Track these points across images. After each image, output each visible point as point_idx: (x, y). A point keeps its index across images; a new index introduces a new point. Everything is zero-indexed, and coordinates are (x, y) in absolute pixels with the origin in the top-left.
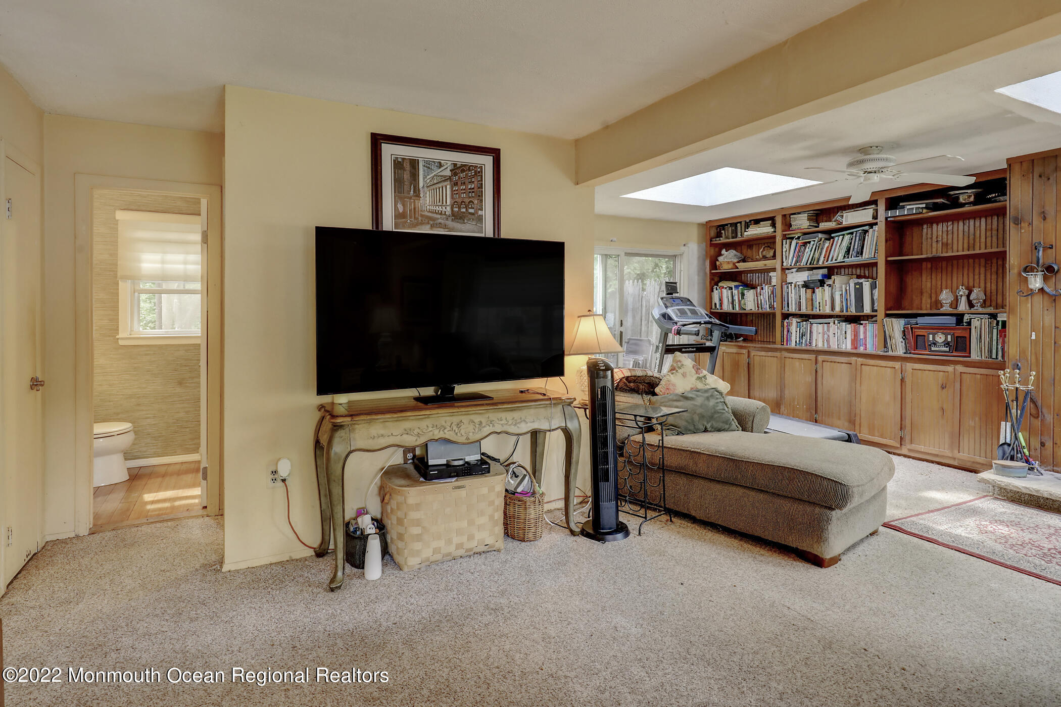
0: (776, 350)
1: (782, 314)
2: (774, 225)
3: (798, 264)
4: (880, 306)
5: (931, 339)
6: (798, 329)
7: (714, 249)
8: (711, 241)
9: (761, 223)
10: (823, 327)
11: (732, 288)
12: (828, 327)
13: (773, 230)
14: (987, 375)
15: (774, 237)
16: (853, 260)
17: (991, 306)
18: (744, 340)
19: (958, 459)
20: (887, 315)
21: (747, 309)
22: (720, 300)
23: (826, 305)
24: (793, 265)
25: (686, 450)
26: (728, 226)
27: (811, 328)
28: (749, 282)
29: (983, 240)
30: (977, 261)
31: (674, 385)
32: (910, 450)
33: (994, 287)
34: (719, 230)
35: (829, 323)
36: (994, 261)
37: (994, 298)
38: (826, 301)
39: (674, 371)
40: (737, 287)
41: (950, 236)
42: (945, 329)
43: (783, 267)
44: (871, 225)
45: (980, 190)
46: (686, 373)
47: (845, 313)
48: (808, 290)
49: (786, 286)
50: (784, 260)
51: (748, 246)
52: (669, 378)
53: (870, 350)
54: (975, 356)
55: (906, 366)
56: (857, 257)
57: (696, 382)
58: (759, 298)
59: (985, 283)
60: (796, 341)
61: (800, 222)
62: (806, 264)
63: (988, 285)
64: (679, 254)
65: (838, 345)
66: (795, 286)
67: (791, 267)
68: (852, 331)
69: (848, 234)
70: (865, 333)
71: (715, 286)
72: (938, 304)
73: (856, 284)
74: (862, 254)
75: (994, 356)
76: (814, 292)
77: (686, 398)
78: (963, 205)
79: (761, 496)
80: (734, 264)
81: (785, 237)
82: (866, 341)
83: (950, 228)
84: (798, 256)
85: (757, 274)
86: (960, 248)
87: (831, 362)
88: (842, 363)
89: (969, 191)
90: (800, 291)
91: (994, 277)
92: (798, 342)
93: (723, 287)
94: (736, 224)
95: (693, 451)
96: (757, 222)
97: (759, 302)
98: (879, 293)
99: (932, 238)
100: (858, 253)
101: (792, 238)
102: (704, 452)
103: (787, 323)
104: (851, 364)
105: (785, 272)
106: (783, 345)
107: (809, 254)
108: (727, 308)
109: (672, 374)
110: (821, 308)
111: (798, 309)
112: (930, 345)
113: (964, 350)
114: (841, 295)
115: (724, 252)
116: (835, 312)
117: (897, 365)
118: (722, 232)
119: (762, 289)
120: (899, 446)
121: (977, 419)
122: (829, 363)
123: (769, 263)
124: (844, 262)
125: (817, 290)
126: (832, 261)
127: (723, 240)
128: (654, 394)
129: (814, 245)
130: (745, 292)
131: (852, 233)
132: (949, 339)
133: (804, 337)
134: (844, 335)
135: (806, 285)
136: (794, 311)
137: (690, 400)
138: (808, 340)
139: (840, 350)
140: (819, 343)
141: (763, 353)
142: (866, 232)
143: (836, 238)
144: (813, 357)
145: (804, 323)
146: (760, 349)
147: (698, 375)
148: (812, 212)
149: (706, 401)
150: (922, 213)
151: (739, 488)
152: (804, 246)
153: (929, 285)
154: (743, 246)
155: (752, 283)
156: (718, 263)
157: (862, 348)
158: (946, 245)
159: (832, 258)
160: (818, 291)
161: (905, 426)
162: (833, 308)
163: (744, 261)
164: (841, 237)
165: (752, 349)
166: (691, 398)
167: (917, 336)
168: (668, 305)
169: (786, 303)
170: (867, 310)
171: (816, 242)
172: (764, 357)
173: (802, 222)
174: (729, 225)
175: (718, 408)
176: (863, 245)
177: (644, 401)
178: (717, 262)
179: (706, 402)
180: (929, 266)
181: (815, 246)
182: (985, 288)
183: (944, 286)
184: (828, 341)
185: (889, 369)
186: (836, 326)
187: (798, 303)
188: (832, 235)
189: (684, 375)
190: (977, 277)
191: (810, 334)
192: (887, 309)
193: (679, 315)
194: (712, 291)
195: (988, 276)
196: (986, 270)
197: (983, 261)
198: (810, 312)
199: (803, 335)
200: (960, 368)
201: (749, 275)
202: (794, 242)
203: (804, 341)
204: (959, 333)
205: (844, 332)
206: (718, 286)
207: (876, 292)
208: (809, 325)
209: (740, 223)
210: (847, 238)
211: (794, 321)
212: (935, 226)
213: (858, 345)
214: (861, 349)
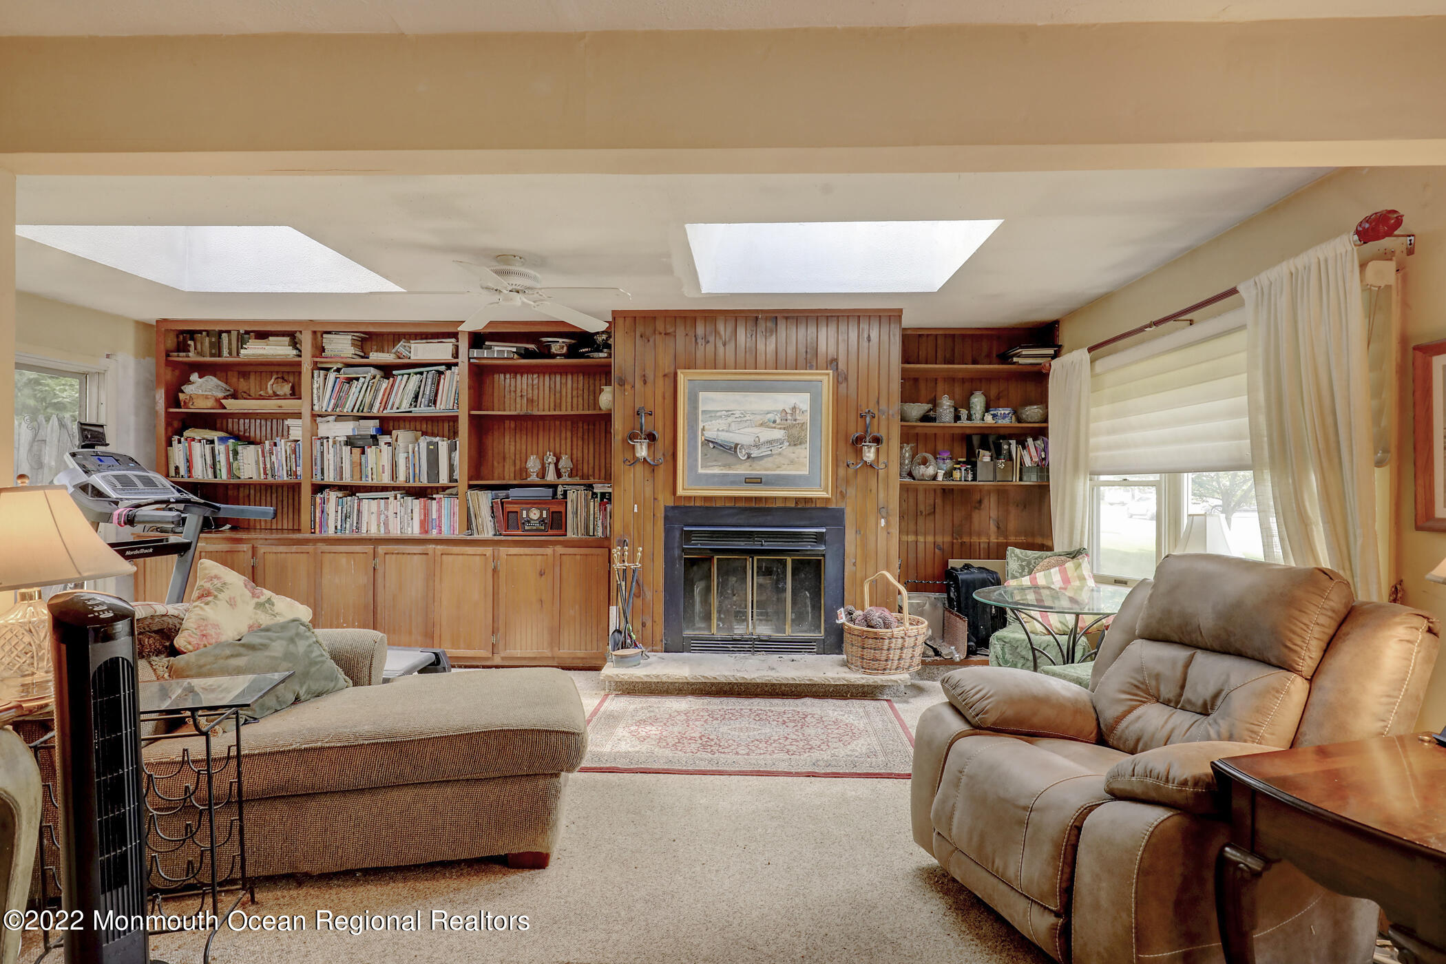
0: (306, 542)
1: (313, 485)
2: (295, 344)
3: (338, 409)
4: (461, 473)
5: (524, 516)
6: (340, 508)
7: (173, 370)
8: (168, 355)
9: (270, 338)
10: (379, 504)
11: (212, 442)
12: (387, 504)
13: (295, 352)
14: (586, 555)
15: (299, 364)
16: (423, 410)
17: (577, 475)
18: (233, 529)
19: (558, 658)
20: (471, 487)
21: (242, 477)
22: (188, 461)
23: (383, 472)
24: (329, 410)
25: (289, 751)
26: (201, 334)
27: (359, 505)
28: (242, 433)
29: (569, 400)
30: (563, 423)
31: (216, 626)
32: (503, 658)
33: (580, 455)
34: (181, 337)
35: (388, 498)
36: (580, 425)
37: (580, 467)
38: (383, 466)
39: (210, 599)
40: (221, 439)
41: (536, 392)
42: (539, 503)
43: (314, 413)
44: (449, 366)
45: (573, 341)
46: (234, 598)
47: (411, 484)
48: (355, 450)
49: (318, 442)
50: (315, 401)
51: (239, 373)
52: (201, 612)
53: (446, 533)
54: (570, 535)
55: (499, 552)
56: (429, 406)
57: (256, 614)
58: (268, 460)
59: (572, 449)
60: (336, 527)
61: (340, 347)
62: (352, 411)
63: (575, 451)
64: (94, 371)
65: (401, 529)
66: (334, 443)
67: (327, 413)
68: (420, 509)
69: (416, 374)
70: (439, 510)
71: (176, 437)
72: (524, 472)
73: (429, 444)
74: (435, 403)
75: (591, 534)
76: (363, 452)
77: (252, 647)
78: (554, 356)
79: (448, 791)
80: (218, 400)
81: (316, 367)
82: (440, 521)
83: (536, 382)
84: (339, 398)
85: (258, 421)
86: (547, 407)
87: (398, 554)
88: (415, 554)
89: (561, 340)
90: (341, 450)
91: (580, 443)
92: (339, 527)
93: (193, 440)
94: (220, 332)
95: (305, 749)
96: (262, 335)
97: (268, 466)
98: (461, 458)
99: (515, 391)
100: (430, 401)
101: (328, 369)
102: (332, 745)
103: (321, 498)
104: (427, 554)
105: (315, 420)
106: (314, 533)
107: (356, 395)
108: (201, 473)
109: (207, 604)
110: (374, 477)
111: (338, 478)
112: (524, 523)
113: (560, 527)
114: (407, 458)
115: (194, 377)
116: (398, 482)
117: (488, 551)
118: (189, 342)
119: (275, 444)
120: (491, 655)
121: (577, 607)
122: (394, 556)
123: (289, 405)
124: (411, 412)
125: (368, 450)
126: (392, 408)
127: (192, 356)
128: (174, 652)
129: (364, 383)
130: (240, 448)
131: (421, 373)
132: (544, 516)
133: (348, 520)
134: (410, 515)
135: (350, 442)
136: (332, 480)
137: (260, 649)
138: (355, 524)
139: (404, 536)
140: (371, 526)
141: (282, 549)
142: (440, 373)
143: (400, 377)
144: (369, 548)
145: (349, 498)
146: (276, 542)
147: (256, 600)
148: (358, 334)
149: (291, 646)
150: (512, 358)
151: (405, 790)
152: (349, 383)
153: (512, 448)
154: (229, 373)
155: (247, 434)
156: (181, 396)
157: (435, 532)
158: (531, 401)
159: (393, 405)
160: (371, 451)
161: (498, 629)
162: (394, 475)
163: (234, 396)
164: (406, 376)
165: (261, 542)
166: (262, 645)
167: (509, 512)
168: (89, 467)
169: (319, 468)
170: (444, 479)
171: (367, 380)
172: (283, 555)
173: (341, 347)
174: (204, 333)
175: (314, 655)
176: (437, 390)
177: (155, 670)
178: (180, 394)
179: (292, 648)
180: (513, 425)
181: (365, 385)
182: (572, 454)
183: (529, 452)
184: (386, 525)
185: (478, 557)
186: (399, 503)
187: (338, 469)
188: (394, 372)
189: (232, 603)
190: (563, 442)
191: (358, 515)
192: (470, 479)
193: (119, 486)
194: (169, 444)
195: (575, 439)
196: (572, 434)
197: (569, 423)
198: (357, 482)
199: (347, 517)
200: (560, 550)
201: (242, 421)
202: (332, 376)
203: (348, 526)
204: (555, 508)
205: (410, 511)
206: (182, 436)
207: (456, 455)
208: (356, 501)
209: (229, 332)
210: (415, 379)
211: (333, 496)
212: (519, 376)
213: (430, 528)
214: (434, 534)
